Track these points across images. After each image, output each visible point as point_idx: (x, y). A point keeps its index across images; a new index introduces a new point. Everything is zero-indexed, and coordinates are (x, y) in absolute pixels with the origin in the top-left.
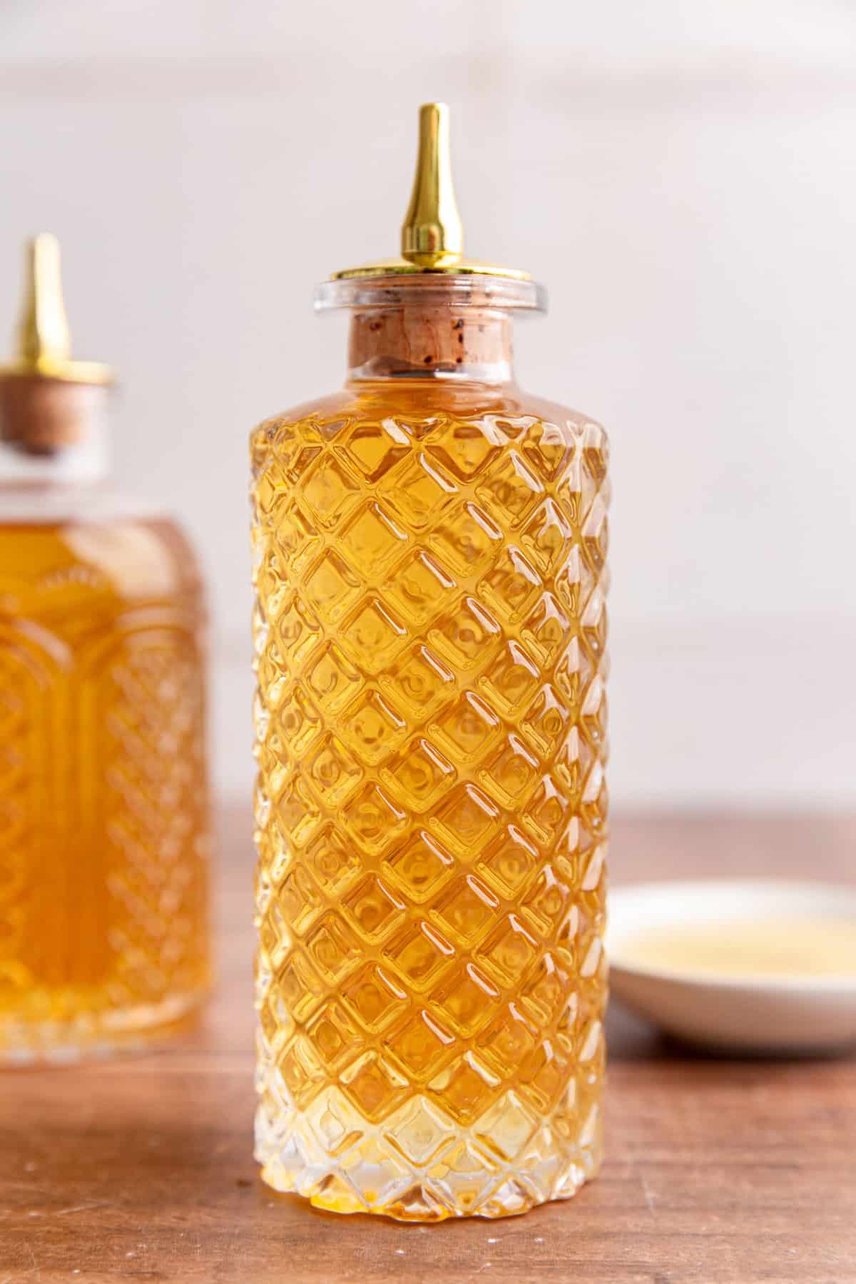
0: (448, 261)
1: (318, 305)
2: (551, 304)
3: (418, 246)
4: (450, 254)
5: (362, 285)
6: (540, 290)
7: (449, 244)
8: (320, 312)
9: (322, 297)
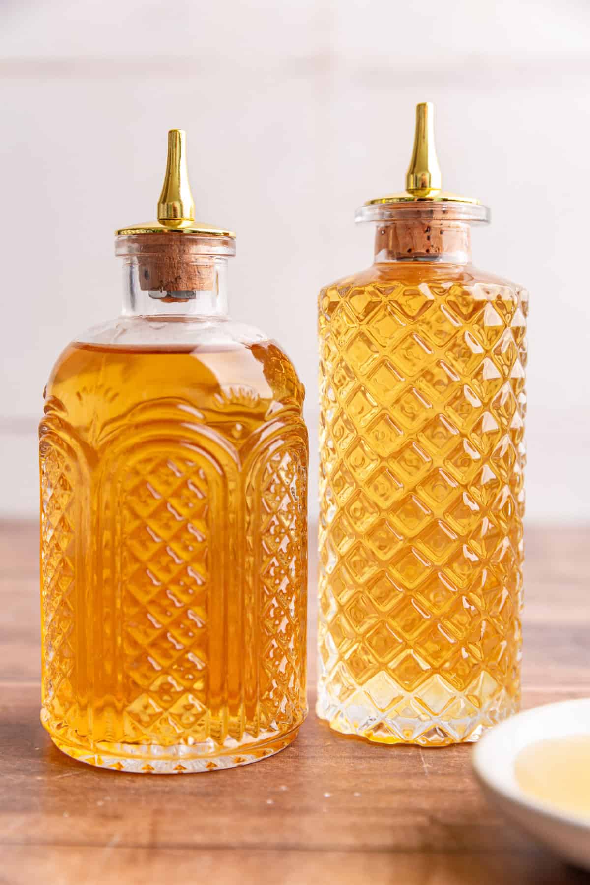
0: (434, 193)
1: (359, 219)
2: (493, 219)
3: (416, 186)
4: (433, 189)
5: (383, 207)
6: (488, 210)
7: (433, 185)
8: (357, 223)
9: (361, 215)
